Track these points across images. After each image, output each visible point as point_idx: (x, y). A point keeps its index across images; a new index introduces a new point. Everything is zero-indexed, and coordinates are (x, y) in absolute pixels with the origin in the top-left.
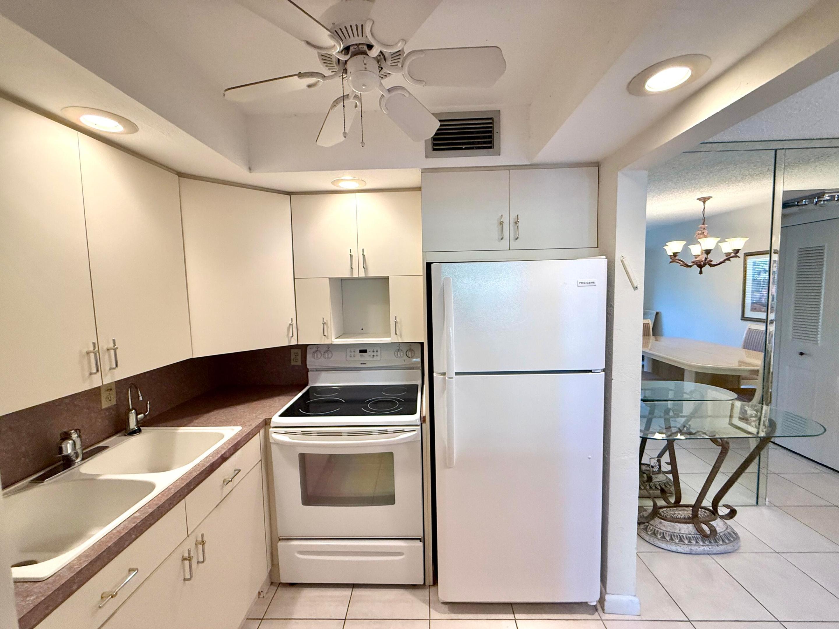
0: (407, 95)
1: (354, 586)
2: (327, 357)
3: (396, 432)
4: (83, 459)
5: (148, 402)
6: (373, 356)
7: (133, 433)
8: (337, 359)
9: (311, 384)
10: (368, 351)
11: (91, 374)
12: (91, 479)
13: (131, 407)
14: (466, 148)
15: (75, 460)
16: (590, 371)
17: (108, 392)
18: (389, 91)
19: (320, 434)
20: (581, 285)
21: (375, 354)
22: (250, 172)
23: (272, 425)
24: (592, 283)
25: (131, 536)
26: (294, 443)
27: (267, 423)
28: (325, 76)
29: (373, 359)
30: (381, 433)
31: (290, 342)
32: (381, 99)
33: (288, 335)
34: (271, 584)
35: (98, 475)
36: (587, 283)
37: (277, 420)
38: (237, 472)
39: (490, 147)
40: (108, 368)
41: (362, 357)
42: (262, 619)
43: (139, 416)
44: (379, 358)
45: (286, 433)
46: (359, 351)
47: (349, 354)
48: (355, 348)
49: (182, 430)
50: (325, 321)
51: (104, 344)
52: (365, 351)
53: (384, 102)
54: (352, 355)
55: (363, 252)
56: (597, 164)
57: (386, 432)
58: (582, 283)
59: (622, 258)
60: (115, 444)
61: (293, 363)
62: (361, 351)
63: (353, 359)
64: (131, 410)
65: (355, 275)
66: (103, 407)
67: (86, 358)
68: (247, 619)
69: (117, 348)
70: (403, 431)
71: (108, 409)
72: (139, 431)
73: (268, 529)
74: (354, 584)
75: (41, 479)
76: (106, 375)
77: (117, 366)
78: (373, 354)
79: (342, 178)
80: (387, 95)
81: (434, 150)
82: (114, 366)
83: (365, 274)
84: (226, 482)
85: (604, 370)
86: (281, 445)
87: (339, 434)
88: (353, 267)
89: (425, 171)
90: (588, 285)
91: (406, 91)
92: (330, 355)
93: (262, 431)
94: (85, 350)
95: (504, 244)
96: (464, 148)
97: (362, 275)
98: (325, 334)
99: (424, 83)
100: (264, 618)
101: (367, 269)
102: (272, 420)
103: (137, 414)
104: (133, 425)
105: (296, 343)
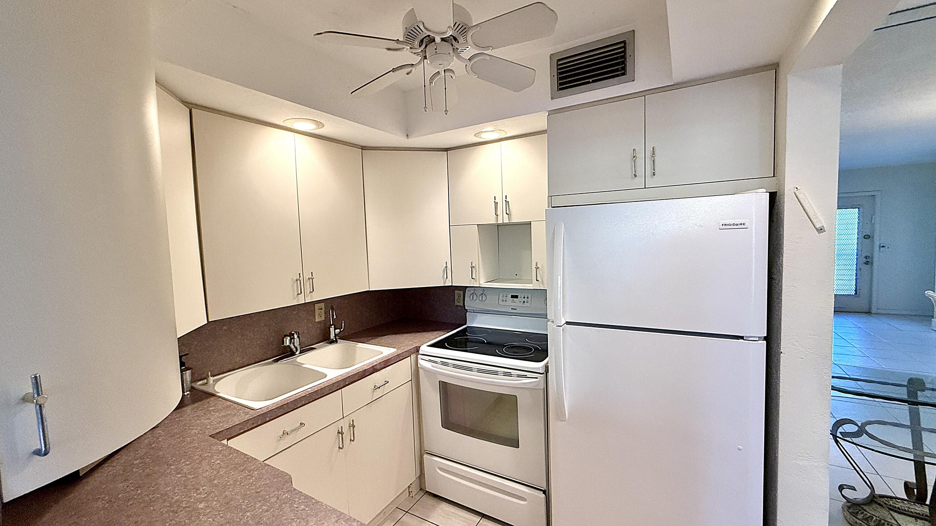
0: (488, 58)
1: (483, 516)
2: (481, 299)
3: (519, 376)
4: (300, 353)
5: (343, 322)
6: (524, 302)
7: (332, 342)
8: (490, 302)
9: (469, 324)
10: (519, 297)
11: (298, 294)
12: (300, 365)
13: (332, 323)
14: (593, 81)
15: (295, 353)
16: (742, 338)
17: (320, 310)
18: (470, 60)
19: (455, 366)
20: (724, 227)
21: (526, 300)
22: (408, 139)
23: (420, 352)
24: (741, 224)
25: (302, 402)
26: (434, 370)
27: (417, 350)
28: (413, 65)
29: (523, 305)
30: (505, 374)
31: (445, 283)
32: (466, 67)
33: (443, 276)
34: (420, 490)
35: (303, 364)
36: (734, 225)
37: (425, 349)
38: (386, 383)
39: (623, 74)
40: (309, 292)
41: (513, 302)
42: (407, 512)
43: (336, 331)
44: (528, 305)
45: (430, 361)
46: (510, 296)
47: (501, 298)
48: (507, 293)
49: (360, 345)
50: (473, 265)
51: (307, 276)
52: (516, 297)
53: (469, 68)
54: (504, 300)
55: (506, 198)
56: (775, 67)
57: (510, 375)
58: (726, 225)
59: (796, 189)
60: (320, 347)
61: (457, 303)
62: (513, 297)
63: (504, 303)
64: (332, 325)
65: (500, 221)
66: (316, 321)
67: (296, 283)
68: (397, 508)
69: (313, 278)
70: (525, 376)
71: (319, 323)
72: (336, 341)
73: (417, 442)
74: (484, 515)
75: (277, 361)
76: (308, 296)
77: (313, 291)
78: (524, 300)
79: (483, 131)
80: (470, 64)
81: (561, 89)
82: (312, 291)
83: (509, 220)
84: (376, 388)
85: (765, 338)
86: (426, 370)
87: (470, 369)
88: (498, 213)
89: (552, 113)
90: (736, 227)
91: (485, 56)
92: (484, 298)
93: (413, 356)
94: (295, 279)
95: (639, 182)
96: (591, 81)
97: (506, 221)
98: (473, 278)
99: (491, 48)
100: (408, 512)
101: (510, 215)
102: (421, 348)
103: (335, 329)
104: (332, 336)
105: (451, 285)
